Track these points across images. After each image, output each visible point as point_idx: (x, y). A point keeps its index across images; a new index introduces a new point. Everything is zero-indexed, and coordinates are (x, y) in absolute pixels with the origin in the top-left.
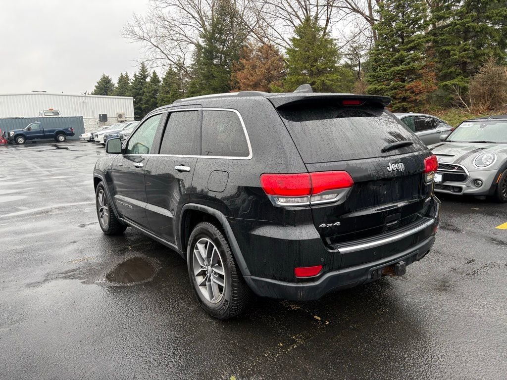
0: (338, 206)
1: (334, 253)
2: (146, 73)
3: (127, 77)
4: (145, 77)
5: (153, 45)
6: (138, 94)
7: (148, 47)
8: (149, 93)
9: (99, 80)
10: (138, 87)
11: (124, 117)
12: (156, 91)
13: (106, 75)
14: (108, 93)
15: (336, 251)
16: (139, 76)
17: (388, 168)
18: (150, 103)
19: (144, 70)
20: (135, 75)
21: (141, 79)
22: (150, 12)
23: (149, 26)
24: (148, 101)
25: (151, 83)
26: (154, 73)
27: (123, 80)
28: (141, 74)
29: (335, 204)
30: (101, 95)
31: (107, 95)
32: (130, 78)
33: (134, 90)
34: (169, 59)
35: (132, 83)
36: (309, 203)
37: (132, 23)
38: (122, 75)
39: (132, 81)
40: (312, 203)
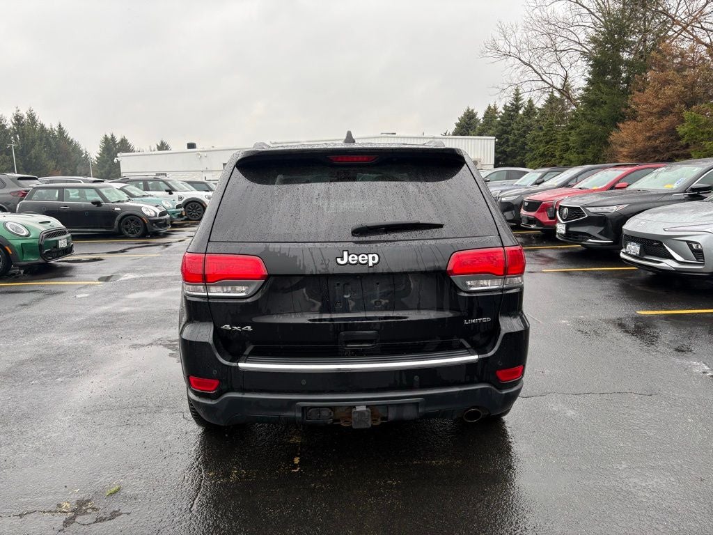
0: (247, 303)
1: (231, 366)
2: (520, 102)
3: (495, 109)
4: (518, 108)
5: (524, 62)
6: (506, 132)
7: (515, 66)
8: (519, 130)
9: (462, 114)
10: (506, 123)
11: (479, 164)
12: (529, 128)
13: (471, 109)
14: (470, 131)
15: (234, 364)
16: (509, 107)
17: (339, 260)
18: (518, 144)
19: (517, 99)
20: (505, 106)
21: (512, 111)
22: (527, 15)
23: (520, 35)
24: (516, 141)
25: (523, 116)
26: (530, 101)
27: (491, 113)
28: (512, 104)
29: (244, 301)
30: (461, 135)
31: (468, 135)
32: (499, 110)
33: (500, 127)
34: (543, 80)
35: (500, 117)
36: (206, 294)
37: (497, 35)
38: (489, 107)
39: (501, 114)
40: (210, 294)
